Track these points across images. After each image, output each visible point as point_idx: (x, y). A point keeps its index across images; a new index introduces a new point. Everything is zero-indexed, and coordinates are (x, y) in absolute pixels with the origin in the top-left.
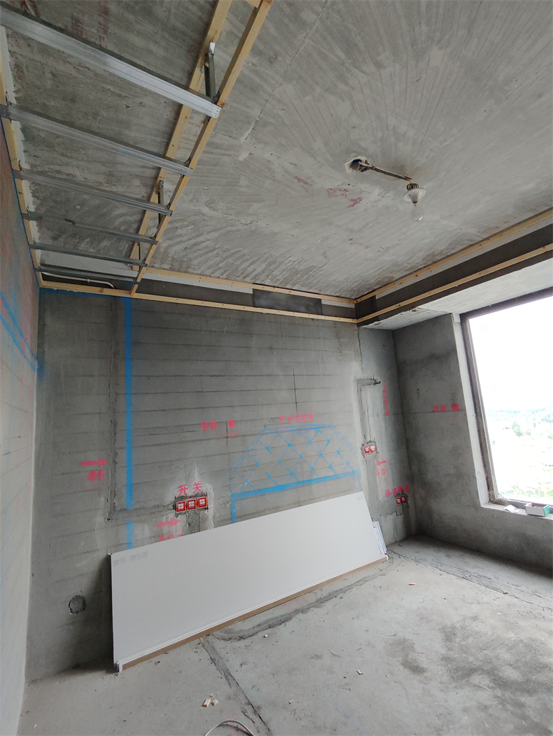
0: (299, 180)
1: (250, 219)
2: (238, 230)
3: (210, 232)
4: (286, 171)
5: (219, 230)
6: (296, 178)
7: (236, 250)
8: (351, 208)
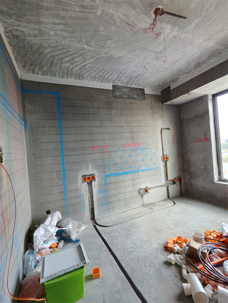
0: (128, 25)
1: (107, 50)
2: (102, 57)
3: (90, 59)
4: (121, 20)
5: (93, 57)
6: (127, 23)
7: (103, 67)
8: (156, 39)
